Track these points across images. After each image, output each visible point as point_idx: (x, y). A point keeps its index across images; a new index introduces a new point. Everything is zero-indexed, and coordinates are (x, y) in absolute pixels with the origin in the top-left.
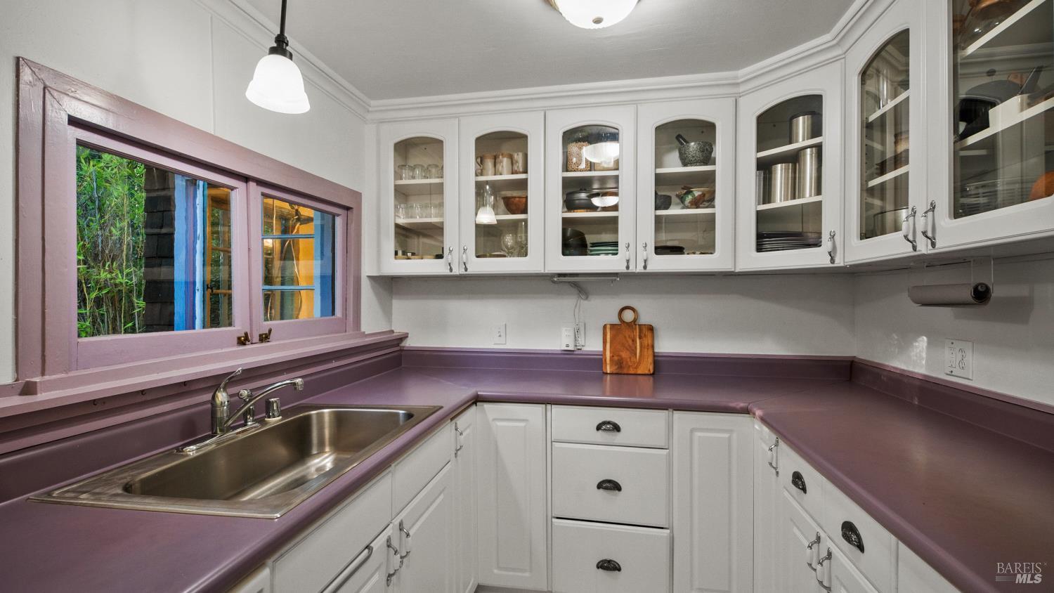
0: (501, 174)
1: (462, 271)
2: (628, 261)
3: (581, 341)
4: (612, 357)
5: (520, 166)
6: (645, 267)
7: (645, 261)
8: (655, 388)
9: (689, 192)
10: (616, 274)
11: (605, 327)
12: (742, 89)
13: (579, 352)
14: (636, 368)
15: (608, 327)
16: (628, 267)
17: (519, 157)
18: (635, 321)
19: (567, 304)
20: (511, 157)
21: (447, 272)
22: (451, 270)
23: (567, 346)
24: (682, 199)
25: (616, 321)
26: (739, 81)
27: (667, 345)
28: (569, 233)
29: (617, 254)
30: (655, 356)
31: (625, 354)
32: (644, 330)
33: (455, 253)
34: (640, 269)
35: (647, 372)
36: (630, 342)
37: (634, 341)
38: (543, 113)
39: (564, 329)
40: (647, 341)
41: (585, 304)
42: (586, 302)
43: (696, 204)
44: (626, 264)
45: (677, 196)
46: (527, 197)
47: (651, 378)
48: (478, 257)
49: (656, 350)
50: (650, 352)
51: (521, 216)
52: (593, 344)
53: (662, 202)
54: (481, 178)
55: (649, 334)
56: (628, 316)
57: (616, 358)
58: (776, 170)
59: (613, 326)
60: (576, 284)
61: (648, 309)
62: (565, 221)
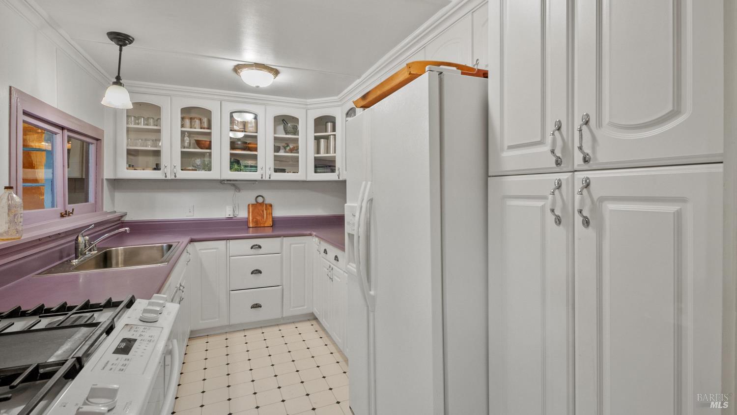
0: (195, 128)
1: (173, 177)
2: (262, 175)
3: (236, 213)
4: (253, 219)
5: (206, 125)
6: (270, 178)
7: (270, 175)
8: (273, 231)
9: (288, 146)
10: (256, 181)
11: (249, 205)
12: (309, 107)
13: (236, 218)
14: (264, 224)
15: (251, 205)
16: (262, 178)
17: (205, 120)
18: (263, 202)
19: (230, 194)
20: (200, 120)
21: (164, 178)
22: (166, 176)
23: (230, 215)
24: (285, 148)
25: (254, 202)
26: (308, 103)
27: (278, 213)
28: (232, 160)
29: (256, 171)
30: (273, 218)
31: (259, 218)
32: (268, 206)
33: (169, 167)
34: (267, 178)
35: (269, 225)
36: (261, 212)
37: (263, 211)
38: (220, 102)
39: (227, 207)
40: (269, 211)
41: (238, 194)
42: (239, 193)
43: (291, 151)
44: (261, 176)
45: (283, 146)
46: (210, 142)
47: (271, 228)
48: (182, 170)
49: (273, 215)
50: (271, 216)
51: (208, 151)
52: (243, 214)
53: (277, 150)
54: (184, 129)
55: (270, 208)
56: (260, 200)
57: (254, 220)
58: (321, 141)
59: (253, 205)
60: (234, 185)
61: (270, 197)
62: (231, 154)
